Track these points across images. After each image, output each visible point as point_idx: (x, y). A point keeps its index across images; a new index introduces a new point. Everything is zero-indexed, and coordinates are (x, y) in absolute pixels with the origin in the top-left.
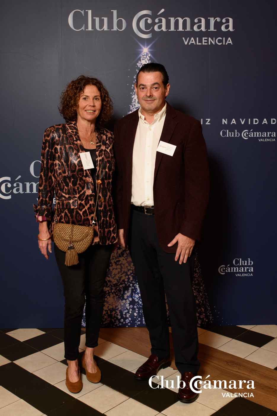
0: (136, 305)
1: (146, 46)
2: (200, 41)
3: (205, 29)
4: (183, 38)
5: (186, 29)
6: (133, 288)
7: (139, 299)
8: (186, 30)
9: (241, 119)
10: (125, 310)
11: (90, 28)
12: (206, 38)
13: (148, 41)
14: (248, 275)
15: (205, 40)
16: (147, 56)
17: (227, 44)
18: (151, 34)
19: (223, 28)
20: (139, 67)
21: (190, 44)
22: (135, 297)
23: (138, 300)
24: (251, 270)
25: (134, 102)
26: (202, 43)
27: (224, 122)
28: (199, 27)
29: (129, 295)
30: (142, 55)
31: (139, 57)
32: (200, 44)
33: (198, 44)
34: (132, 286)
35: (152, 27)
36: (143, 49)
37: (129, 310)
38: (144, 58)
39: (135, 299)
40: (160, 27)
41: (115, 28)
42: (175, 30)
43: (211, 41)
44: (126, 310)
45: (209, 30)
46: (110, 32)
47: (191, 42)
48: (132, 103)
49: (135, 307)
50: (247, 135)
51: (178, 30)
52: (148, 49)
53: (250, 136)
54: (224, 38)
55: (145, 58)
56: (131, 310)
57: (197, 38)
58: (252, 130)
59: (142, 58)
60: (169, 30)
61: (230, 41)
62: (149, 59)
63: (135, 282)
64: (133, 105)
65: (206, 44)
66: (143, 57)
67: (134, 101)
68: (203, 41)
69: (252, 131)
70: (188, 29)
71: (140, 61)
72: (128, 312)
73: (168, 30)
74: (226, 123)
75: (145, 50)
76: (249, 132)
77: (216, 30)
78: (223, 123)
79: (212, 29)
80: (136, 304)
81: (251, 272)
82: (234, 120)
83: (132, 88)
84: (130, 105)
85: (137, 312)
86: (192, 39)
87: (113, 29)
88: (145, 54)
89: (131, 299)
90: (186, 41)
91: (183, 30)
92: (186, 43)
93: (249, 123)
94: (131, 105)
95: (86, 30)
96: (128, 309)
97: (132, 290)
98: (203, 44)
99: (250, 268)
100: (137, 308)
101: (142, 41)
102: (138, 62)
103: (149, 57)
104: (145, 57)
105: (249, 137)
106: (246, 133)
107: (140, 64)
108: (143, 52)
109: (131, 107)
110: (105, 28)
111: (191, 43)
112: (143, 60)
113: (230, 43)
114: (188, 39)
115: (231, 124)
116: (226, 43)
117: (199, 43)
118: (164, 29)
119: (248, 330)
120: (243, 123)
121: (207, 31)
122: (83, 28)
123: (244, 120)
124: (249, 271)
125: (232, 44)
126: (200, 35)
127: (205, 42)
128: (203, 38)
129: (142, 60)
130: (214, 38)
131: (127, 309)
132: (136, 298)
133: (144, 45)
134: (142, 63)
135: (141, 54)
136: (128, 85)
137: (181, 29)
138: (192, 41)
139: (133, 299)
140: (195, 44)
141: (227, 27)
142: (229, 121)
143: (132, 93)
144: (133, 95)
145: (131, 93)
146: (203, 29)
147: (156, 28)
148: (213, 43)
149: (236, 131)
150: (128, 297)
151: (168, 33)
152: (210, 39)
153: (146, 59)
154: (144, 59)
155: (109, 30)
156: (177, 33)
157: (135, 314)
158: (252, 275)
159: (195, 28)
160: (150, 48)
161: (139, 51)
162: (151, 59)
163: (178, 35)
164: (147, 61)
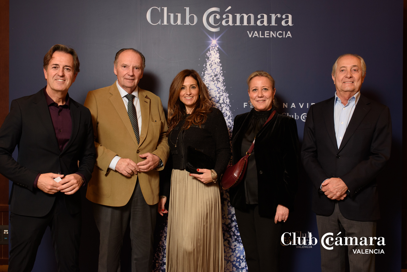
1: (214, 38)
2: (263, 34)
3: (267, 24)
4: (248, 32)
8: (250, 25)
9: (300, 104)
11: (165, 22)
12: (268, 32)
13: (216, 34)
15: (267, 33)
16: (216, 47)
17: (286, 37)
18: (219, 28)
19: (283, 23)
20: (208, 56)
21: (253, 37)
26: (265, 36)
28: (262, 22)
30: (211, 46)
31: (208, 48)
32: (263, 37)
33: (260, 36)
35: (220, 22)
36: (212, 41)
38: (213, 48)
40: (227, 22)
41: (188, 23)
42: (241, 25)
43: (272, 34)
45: (270, 25)
46: (183, 26)
47: (254, 35)
50: (305, 118)
51: (243, 25)
52: (217, 41)
54: (284, 32)
57: (260, 32)
59: (211, 49)
60: (235, 25)
61: (289, 34)
62: (217, 50)
65: (268, 37)
66: (212, 48)
68: (266, 34)
70: (253, 23)
71: (210, 51)
73: (234, 25)
74: (286, 106)
75: (214, 42)
77: (277, 25)
79: (273, 23)
82: (293, 104)
83: (202, 75)
86: (256, 32)
87: (186, 24)
88: (214, 45)
91: (248, 25)
92: (250, 36)
93: (308, 107)
95: (162, 24)
101: (212, 34)
102: (207, 52)
104: (214, 48)
106: (305, 116)
107: (210, 54)
108: (212, 44)
110: (179, 22)
112: (212, 50)
114: (252, 32)
115: (291, 107)
116: (285, 36)
117: (261, 36)
118: (231, 23)
120: (301, 107)
121: (269, 26)
122: (159, 23)
123: (303, 104)
125: (291, 37)
126: (263, 29)
127: (267, 35)
128: (266, 32)
129: (211, 51)
130: (275, 32)
133: (213, 38)
135: (210, 45)
137: (246, 23)
138: (256, 34)
140: (258, 37)
141: (287, 22)
142: (289, 105)
146: (265, 23)
147: (224, 23)
148: (275, 36)
149: (295, 114)
151: (234, 27)
152: (271, 32)
153: (215, 50)
154: (213, 49)
155: (182, 24)
156: (242, 27)
159: (258, 23)
160: (218, 40)
161: (208, 42)
162: (219, 49)
163: (243, 29)
164: (216, 52)
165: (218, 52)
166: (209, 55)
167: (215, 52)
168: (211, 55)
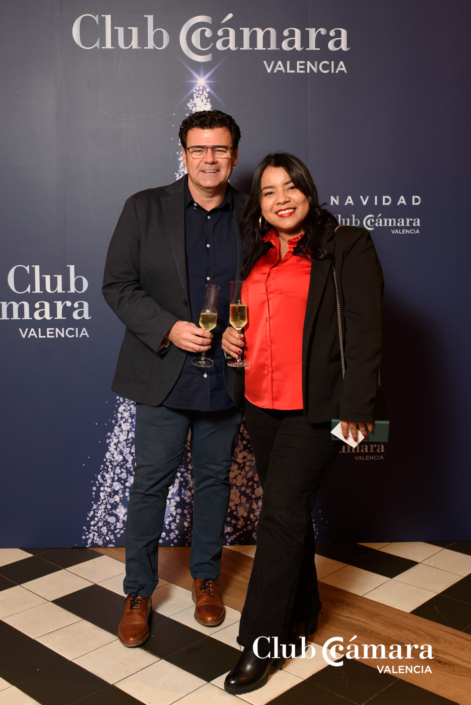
0: (188, 509)
1: (202, 75)
2: (293, 67)
3: (301, 47)
4: (265, 62)
5: (270, 47)
6: (182, 480)
7: (191, 498)
8: (268, 49)
9: (361, 197)
10: (169, 516)
11: (109, 45)
12: (302, 62)
13: (206, 67)
14: (376, 458)
15: (301, 64)
16: (205, 92)
17: (337, 72)
18: (210, 55)
19: (331, 46)
20: (190, 109)
21: (275, 71)
22: (185, 495)
23: (189, 500)
24: (380, 450)
25: (182, 168)
26: (296, 69)
27: (334, 201)
28: (291, 43)
29: (175, 492)
30: (196, 90)
31: (190, 93)
32: (292, 71)
33: (288, 71)
34: (181, 477)
35: (212, 44)
36: (197, 80)
37: (175, 517)
38: (199, 94)
39: (185, 498)
40: (226, 43)
41: (151, 45)
42: (251, 49)
43: (310, 67)
44: (171, 517)
45: (307, 49)
46: (143, 52)
47: (277, 68)
48: (179, 169)
49: (186, 512)
50: (372, 223)
51: (255, 49)
52: (206, 80)
53: (376, 224)
54: (333, 62)
55: (201, 95)
56: (178, 517)
57: (288, 62)
58: (380, 215)
59: (195, 95)
60: (241, 49)
61: (342, 67)
62: (207, 97)
63: (185, 470)
64: (181, 173)
65: (302, 72)
66: (197, 93)
67: (183, 165)
68: (298, 67)
69: (380, 217)
70: (273, 46)
71: (193, 99)
72: (174, 521)
73: (239, 49)
74: (337, 203)
75: (201, 82)
76: (375, 219)
77: (319, 49)
78: (332, 204)
79: (312, 46)
80: (187, 507)
81: (381, 454)
82: (349, 197)
84: (175, 173)
85: (188, 520)
86: (280, 63)
87: (147, 46)
88: (201, 88)
89: (178, 499)
90: (269, 67)
91: (265, 49)
92: (269, 71)
93: (376, 204)
94: (177, 172)
95: (103, 48)
96: (174, 515)
97: (181, 483)
98: (298, 72)
99: (378, 446)
100: (189, 513)
101: (196, 66)
102: (189, 102)
103: (207, 93)
104: (201, 92)
105: (375, 226)
106: (371, 220)
107: (193, 105)
108: (198, 85)
109: (178, 175)
110: (134, 44)
111: (278, 71)
112: (197, 97)
113: (343, 71)
114: (273, 62)
115: (346, 204)
116: (335, 70)
117: (290, 70)
118: (232, 46)
119: (375, 550)
120: (365, 203)
121: (305, 49)
122: (97, 45)
123: (368, 197)
124: (378, 450)
125: (346, 72)
126: (293, 56)
127: (301, 69)
128: (298, 62)
129: (195, 99)
130: (316, 62)
131: (172, 515)
132: (187, 497)
133: (199, 73)
134: (195, 102)
135: (194, 88)
136: (172, 139)
137: (260, 46)
138: (280, 67)
139: (181, 499)
140: (284, 71)
141: (337, 44)
142: (343, 200)
143: (180, 153)
144: (180, 157)
145: (178, 153)
146: (298, 46)
147: (219, 45)
148: (315, 70)
149: (354, 216)
150: (173, 494)
151: (239, 53)
152: (309, 63)
153: (203, 97)
154: (199, 96)
155: (140, 48)
156: (253, 53)
157: (186, 524)
158: (382, 457)
159: (285, 45)
160: (209, 79)
161: (189, 83)
162: (210, 96)
163: (255, 58)
164: (205, 101)
165: (209, 100)
166: (193, 107)
167: (202, 101)
168: (196, 107)
